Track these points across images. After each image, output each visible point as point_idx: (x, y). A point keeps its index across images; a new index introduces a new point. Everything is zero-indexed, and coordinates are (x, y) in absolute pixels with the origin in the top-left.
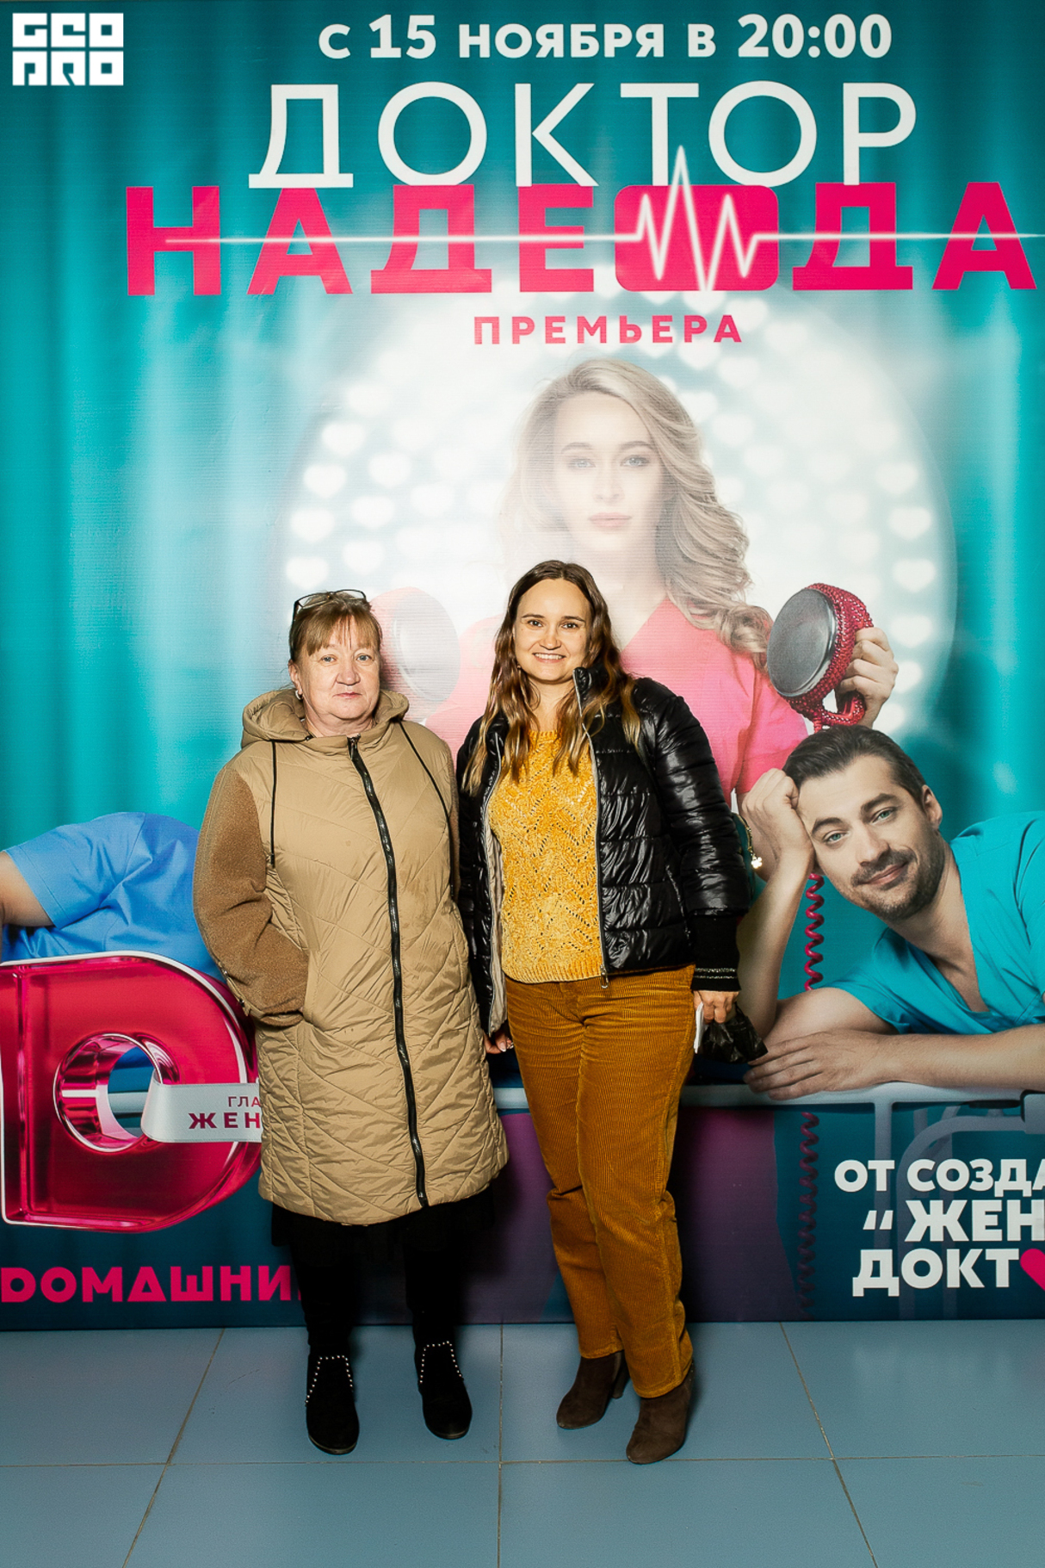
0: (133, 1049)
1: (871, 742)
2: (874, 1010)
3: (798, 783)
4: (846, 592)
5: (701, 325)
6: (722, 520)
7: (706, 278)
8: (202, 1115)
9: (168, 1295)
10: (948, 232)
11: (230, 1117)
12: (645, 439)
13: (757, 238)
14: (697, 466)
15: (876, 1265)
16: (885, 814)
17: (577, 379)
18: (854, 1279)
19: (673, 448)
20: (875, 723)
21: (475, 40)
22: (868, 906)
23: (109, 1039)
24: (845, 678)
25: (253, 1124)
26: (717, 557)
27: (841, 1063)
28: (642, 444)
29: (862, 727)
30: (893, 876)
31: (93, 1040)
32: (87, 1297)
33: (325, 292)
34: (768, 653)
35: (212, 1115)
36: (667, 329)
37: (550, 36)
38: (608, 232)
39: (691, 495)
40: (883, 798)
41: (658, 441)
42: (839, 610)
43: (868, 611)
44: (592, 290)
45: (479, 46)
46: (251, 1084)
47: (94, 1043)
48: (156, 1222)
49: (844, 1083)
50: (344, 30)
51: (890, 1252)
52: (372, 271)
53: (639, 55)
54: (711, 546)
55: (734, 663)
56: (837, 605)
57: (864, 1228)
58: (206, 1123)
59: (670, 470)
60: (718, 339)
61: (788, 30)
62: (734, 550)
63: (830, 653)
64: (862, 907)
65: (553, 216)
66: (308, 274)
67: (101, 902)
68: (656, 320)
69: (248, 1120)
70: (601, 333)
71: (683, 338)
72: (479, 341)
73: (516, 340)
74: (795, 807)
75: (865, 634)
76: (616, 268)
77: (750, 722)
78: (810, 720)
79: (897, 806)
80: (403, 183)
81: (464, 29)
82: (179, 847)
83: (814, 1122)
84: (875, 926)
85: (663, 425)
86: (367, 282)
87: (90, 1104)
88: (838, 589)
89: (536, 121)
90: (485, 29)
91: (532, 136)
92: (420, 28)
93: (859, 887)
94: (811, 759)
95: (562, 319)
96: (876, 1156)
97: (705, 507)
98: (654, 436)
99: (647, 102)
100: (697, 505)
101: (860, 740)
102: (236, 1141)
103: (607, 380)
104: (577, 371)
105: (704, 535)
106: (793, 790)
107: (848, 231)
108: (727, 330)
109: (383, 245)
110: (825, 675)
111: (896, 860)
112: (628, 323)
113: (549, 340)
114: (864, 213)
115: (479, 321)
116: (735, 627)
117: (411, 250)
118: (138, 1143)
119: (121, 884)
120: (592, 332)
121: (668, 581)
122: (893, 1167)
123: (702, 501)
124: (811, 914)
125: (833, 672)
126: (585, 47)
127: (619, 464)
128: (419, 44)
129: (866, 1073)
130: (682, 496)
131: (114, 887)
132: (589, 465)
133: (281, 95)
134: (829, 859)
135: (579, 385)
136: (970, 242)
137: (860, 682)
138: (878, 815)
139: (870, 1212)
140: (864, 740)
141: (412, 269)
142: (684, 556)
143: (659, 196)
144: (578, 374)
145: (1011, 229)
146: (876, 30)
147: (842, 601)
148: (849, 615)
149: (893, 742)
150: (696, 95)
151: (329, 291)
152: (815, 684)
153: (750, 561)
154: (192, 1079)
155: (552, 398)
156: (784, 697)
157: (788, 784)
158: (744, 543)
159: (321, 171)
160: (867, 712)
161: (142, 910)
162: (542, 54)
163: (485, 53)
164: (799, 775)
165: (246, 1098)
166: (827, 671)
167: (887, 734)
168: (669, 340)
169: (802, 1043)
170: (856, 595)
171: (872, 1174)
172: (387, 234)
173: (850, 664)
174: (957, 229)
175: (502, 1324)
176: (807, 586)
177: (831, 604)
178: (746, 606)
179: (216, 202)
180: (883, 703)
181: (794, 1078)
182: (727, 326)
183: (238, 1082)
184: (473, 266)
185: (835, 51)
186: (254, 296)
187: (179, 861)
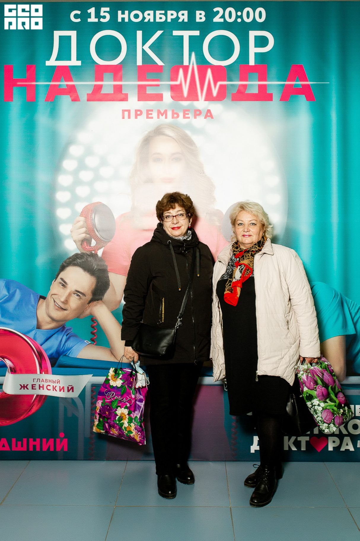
0: (1, 361)
5: (200, 113)
6: (206, 180)
7: (202, 96)
8: (24, 385)
9: (11, 448)
10: (285, 81)
11: (34, 386)
13: (219, 83)
14: (198, 161)
17: (157, 131)
18: (251, 446)
19: (189, 154)
21: (123, 16)
25: (41, 388)
26: (205, 193)
28: (179, 153)
34: (222, 226)
35: (27, 385)
36: (188, 114)
37: (149, 15)
38: (168, 81)
39: (196, 171)
41: (185, 152)
44: (162, 101)
45: (124, 18)
46: (41, 375)
50: (79, 12)
52: (87, 94)
53: (179, 21)
54: (203, 189)
58: (25, 388)
59: (188, 162)
60: (205, 118)
61: (230, 13)
62: (211, 190)
65: (149, 75)
66: (65, 95)
68: (184, 111)
70: (165, 115)
71: (194, 117)
72: (123, 118)
73: (136, 118)
76: (171, 93)
81: (120, 12)
82: (18, 291)
85: (186, 147)
86: (85, 98)
89: (144, 44)
90: (127, 12)
91: (142, 48)
92: (104, 12)
95: (152, 111)
97: (201, 175)
98: (183, 150)
99: (182, 37)
100: (197, 174)
102: (36, 394)
104: (157, 128)
105: (200, 185)
107: (251, 81)
109: (92, 85)
112: (175, 112)
113: (148, 117)
114: (256, 75)
115: (124, 111)
116: (210, 217)
117: (101, 87)
118: (2, 394)
120: (162, 115)
123: (200, 173)
126: (161, 18)
127: (171, 160)
128: (104, 17)
130: (193, 171)
132: (161, 160)
133: (57, 34)
135: (158, 133)
136: (293, 85)
141: (101, 93)
143: (186, 69)
145: (307, 81)
146: (260, 13)
150: (199, 35)
151: (72, 101)
154: (21, 372)
155: (148, 137)
156: (227, 241)
158: (214, 188)
159: (70, 60)
161: (5, 313)
162: (146, 20)
163: (127, 20)
165: (39, 379)
168: (189, 118)
172: (92, 81)
174: (288, 80)
175: (127, 460)
178: (215, 209)
179: (34, 70)
182: (209, 113)
183: (37, 373)
184: (122, 92)
185: (246, 20)
186: (47, 102)
187: (18, 296)
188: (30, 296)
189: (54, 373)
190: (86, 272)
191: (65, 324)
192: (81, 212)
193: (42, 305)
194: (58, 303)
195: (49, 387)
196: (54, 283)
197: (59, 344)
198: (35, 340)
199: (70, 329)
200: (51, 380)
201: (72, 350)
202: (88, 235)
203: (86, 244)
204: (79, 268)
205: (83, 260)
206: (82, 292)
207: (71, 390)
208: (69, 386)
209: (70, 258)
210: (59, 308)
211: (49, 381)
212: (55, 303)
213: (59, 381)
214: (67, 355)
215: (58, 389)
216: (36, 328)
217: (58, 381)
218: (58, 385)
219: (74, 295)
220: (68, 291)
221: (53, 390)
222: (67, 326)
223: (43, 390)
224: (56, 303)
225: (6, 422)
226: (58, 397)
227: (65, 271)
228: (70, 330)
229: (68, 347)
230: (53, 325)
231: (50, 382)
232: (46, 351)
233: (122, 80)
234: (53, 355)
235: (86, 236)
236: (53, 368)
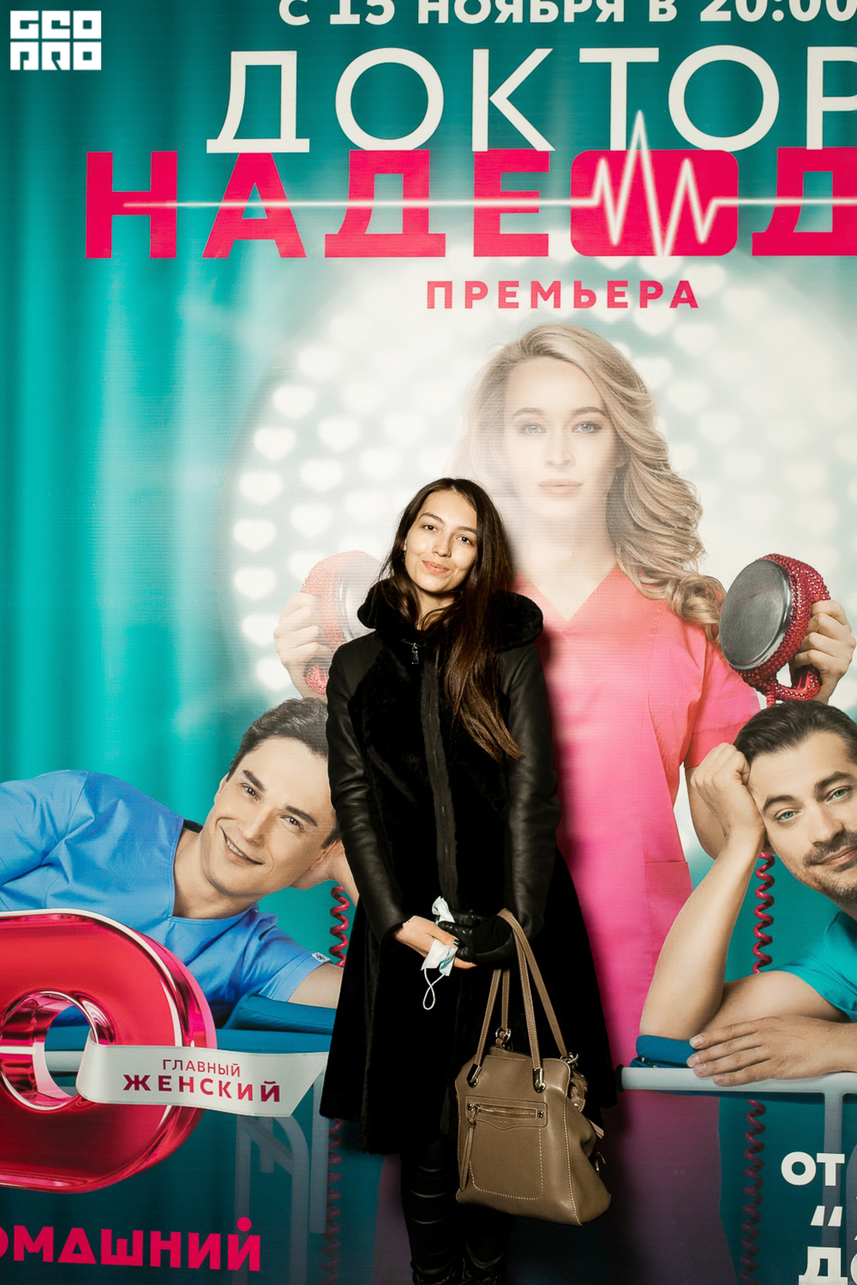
0: (68, 1009)
1: (827, 718)
2: (826, 996)
3: (749, 758)
4: (803, 564)
5: (657, 290)
6: (675, 488)
7: (663, 240)
8: (137, 1077)
9: (98, 1258)
11: (164, 1080)
12: (599, 406)
13: (716, 203)
14: (651, 433)
15: (824, 1263)
16: (840, 792)
17: (530, 344)
18: (800, 1277)
19: (626, 414)
20: (830, 699)
21: (434, 6)
22: (821, 888)
23: (47, 997)
24: (800, 651)
25: (186, 1088)
26: (670, 526)
27: (792, 1048)
28: (594, 410)
29: (817, 702)
30: (847, 857)
31: (32, 997)
32: (19, 1256)
33: (279, 256)
34: (720, 625)
35: (146, 1077)
36: (622, 294)
38: (564, 197)
39: (646, 464)
40: (838, 776)
41: (611, 407)
42: (795, 582)
43: (824, 584)
44: (546, 254)
45: (437, 12)
46: (186, 1047)
47: (32, 1000)
48: (90, 1184)
49: (790, 1073)
51: (838, 1250)
52: (326, 235)
53: (599, 20)
54: (663, 514)
55: (685, 633)
56: (793, 576)
57: (812, 1224)
58: (140, 1085)
59: (623, 437)
60: (674, 305)
62: (686, 518)
63: (785, 626)
64: (815, 888)
65: (509, 180)
66: (263, 238)
67: (42, 859)
68: (612, 285)
69: (182, 1084)
70: (555, 298)
71: (639, 303)
72: (431, 305)
73: (469, 305)
74: (745, 783)
75: (821, 607)
76: (572, 233)
77: (700, 694)
78: (763, 694)
79: (852, 785)
80: (360, 148)
82: (121, 804)
83: (761, 1111)
84: (828, 909)
85: (616, 391)
86: (321, 246)
87: (27, 1061)
88: (794, 560)
89: (493, 87)
91: (490, 101)
93: (812, 867)
94: (763, 734)
95: (515, 284)
96: (826, 1148)
97: (657, 475)
98: (607, 402)
99: (605, 68)
100: (649, 472)
101: (815, 715)
102: (169, 1104)
103: (559, 346)
104: (530, 336)
105: (654, 502)
106: (744, 766)
107: (810, 196)
108: (684, 295)
109: (338, 210)
110: (779, 648)
111: (851, 841)
112: (583, 288)
113: (503, 304)
114: (827, 178)
115: (432, 286)
116: (686, 597)
117: (365, 215)
118: (74, 1101)
119: (64, 840)
120: (546, 297)
121: (618, 550)
122: (843, 1162)
123: (655, 469)
124: (761, 894)
125: (787, 645)
126: (544, 12)
127: (570, 430)
128: (378, 10)
129: (816, 1062)
130: (634, 462)
131: (56, 844)
132: (540, 430)
133: (241, 61)
134: (781, 838)
135: (531, 349)
137: (816, 656)
138: (832, 793)
139: (818, 1207)
140: (819, 716)
141: (366, 233)
142: (635, 524)
143: (617, 161)
144: (531, 338)
147: (799, 572)
148: (805, 587)
149: (848, 718)
150: (656, 59)
151: (283, 255)
152: (769, 657)
153: (704, 530)
154: (130, 1040)
155: (503, 363)
156: (736, 670)
157: (738, 759)
158: (697, 512)
159: (278, 136)
160: (822, 687)
161: (83, 868)
162: (501, 19)
163: (444, 19)
164: (751, 750)
165: (181, 1061)
166: (781, 644)
167: (843, 709)
168: (624, 305)
169: (748, 1028)
170: (813, 567)
171: (821, 1168)
172: (342, 199)
173: (805, 637)
176: (762, 556)
177: (786, 576)
178: (698, 576)
179: (173, 167)
180: (840, 678)
181: (740, 1064)
182: (684, 292)
183: (173, 1044)
184: (427, 230)
185: (800, 15)
186: (209, 259)
187: (120, 821)
188: (156, 822)
189: (222, 1046)
190: (318, 756)
191: (255, 903)
192: (306, 580)
193: (192, 847)
194: (236, 844)
195: (207, 1086)
196: (227, 784)
197: (239, 960)
198: (170, 949)
199: (270, 920)
200: (214, 1064)
201: (275, 980)
202: (324, 646)
203: (318, 675)
204: (298, 741)
205: (309, 720)
206: (307, 812)
207: (273, 1095)
208: (266, 1082)
209: (272, 714)
210: (241, 857)
211: (209, 1068)
212: (226, 842)
213: (238, 1068)
214: (260, 993)
215: (233, 1090)
216: (174, 915)
217: (235, 1067)
218: (234, 1081)
219: (282, 820)
220: (265, 809)
221: (221, 1095)
222: (263, 910)
223: (192, 1093)
224: (232, 842)
225: (85, 1182)
226: (235, 1115)
227: (258, 751)
228: (271, 923)
229: (264, 970)
230: (221, 906)
231: (212, 1070)
232: (200, 980)
233: (430, 193)
234: (221, 993)
235: (318, 651)
236: (224, 1032)
